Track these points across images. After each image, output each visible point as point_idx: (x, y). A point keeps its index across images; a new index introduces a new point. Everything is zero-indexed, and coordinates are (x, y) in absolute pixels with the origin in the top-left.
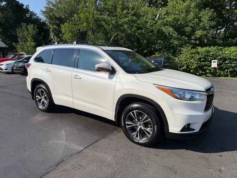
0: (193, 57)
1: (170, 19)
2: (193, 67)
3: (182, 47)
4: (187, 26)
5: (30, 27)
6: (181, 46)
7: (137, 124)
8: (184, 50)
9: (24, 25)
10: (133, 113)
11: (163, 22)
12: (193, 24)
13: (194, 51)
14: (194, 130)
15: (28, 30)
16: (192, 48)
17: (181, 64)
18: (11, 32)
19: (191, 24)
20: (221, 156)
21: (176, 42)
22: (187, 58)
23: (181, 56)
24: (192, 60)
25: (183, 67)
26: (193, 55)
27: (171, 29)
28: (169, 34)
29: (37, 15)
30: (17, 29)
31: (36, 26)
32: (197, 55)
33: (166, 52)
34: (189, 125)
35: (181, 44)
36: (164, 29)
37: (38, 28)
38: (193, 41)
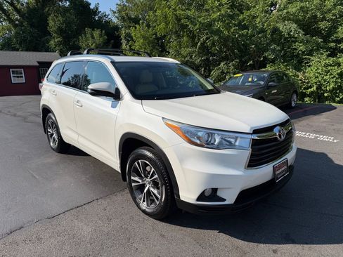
0: (329, 71)
1: (294, 10)
2: (328, 88)
3: (312, 55)
4: (324, 19)
5: (97, 33)
6: (310, 53)
7: (145, 182)
8: (315, 59)
9: (88, 30)
10: (138, 163)
11: (281, 15)
12: (334, 15)
13: (331, 60)
14: (224, 200)
15: (93, 38)
16: (329, 56)
17: (308, 83)
18: (74, 42)
19: (329, 16)
20: (275, 251)
21: (302, 48)
22: (318, 73)
23: (309, 69)
24: (328, 77)
25: (310, 87)
26: (330, 68)
27: (294, 26)
28: (289, 34)
29: (109, 17)
30: (80, 37)
31: (104, 32)
32: (336, 67)
33: (283, 63)
34: (215, 190)
35: (311, 50)
36: (281, 26)
37: (107, 34)
38: (332, 45)
